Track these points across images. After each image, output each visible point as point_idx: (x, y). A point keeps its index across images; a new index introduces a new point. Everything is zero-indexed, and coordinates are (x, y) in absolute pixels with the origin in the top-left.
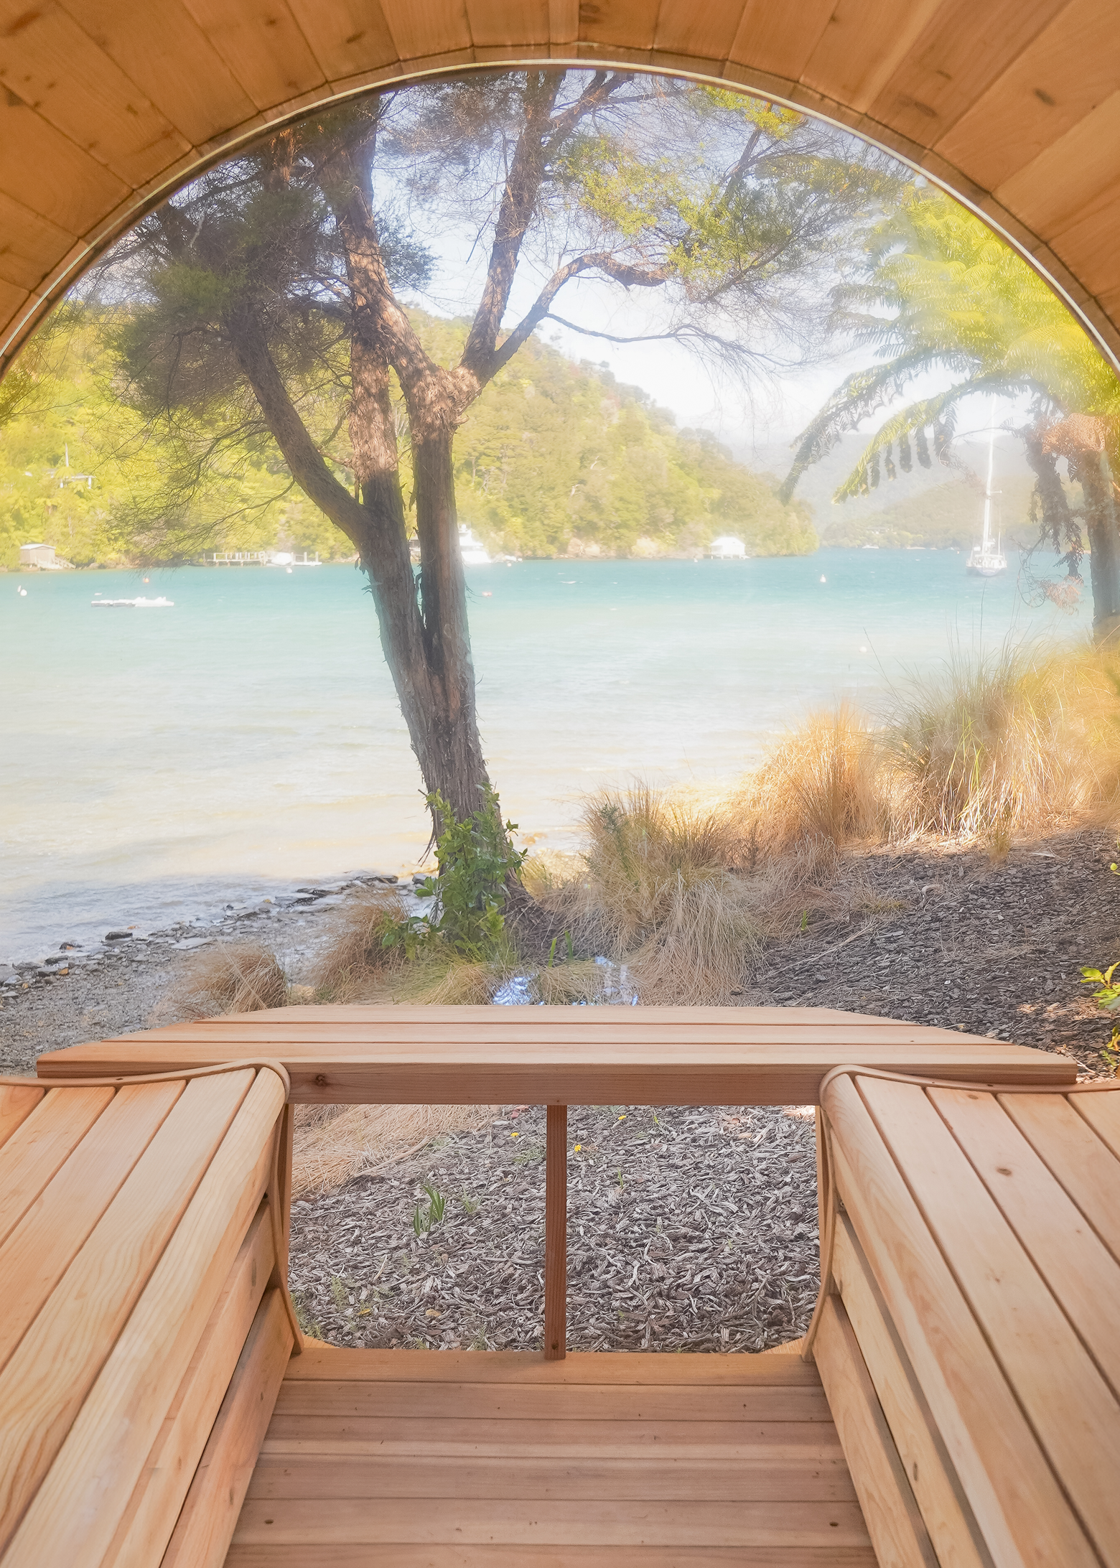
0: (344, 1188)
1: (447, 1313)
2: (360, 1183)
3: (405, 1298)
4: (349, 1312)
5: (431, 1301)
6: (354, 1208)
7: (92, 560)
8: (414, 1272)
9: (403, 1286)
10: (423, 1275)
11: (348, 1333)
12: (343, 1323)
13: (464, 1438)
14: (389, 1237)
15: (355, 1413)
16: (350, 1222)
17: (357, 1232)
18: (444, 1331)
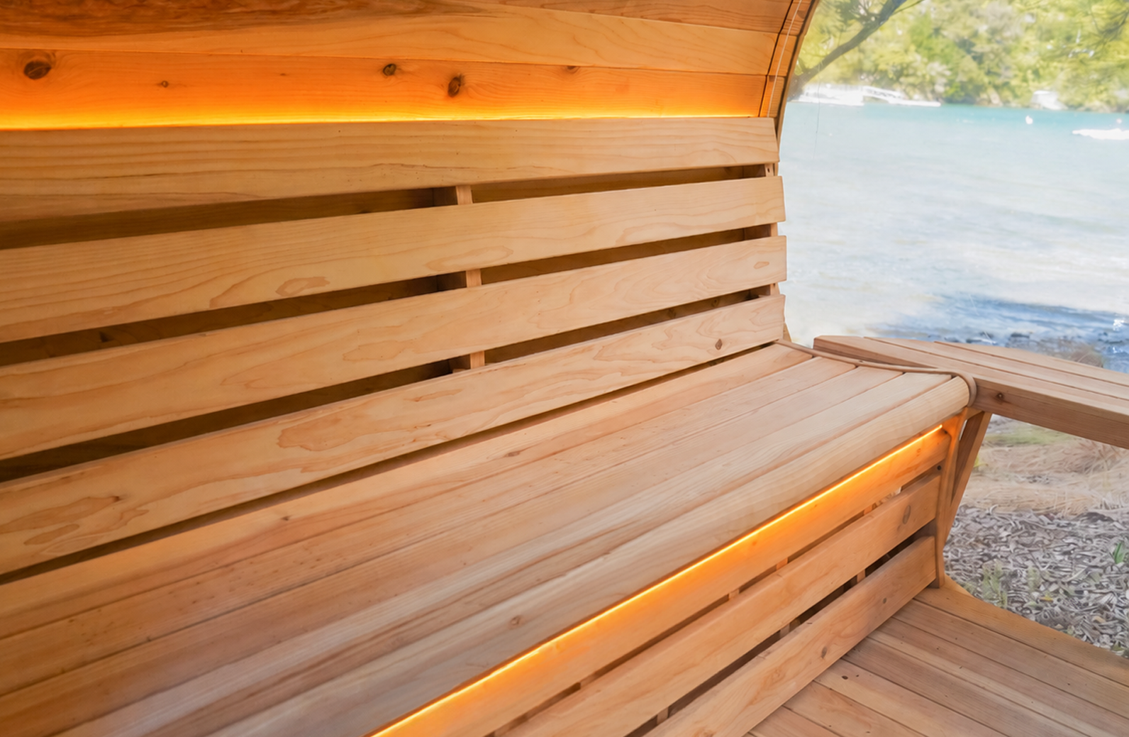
0: (1078, 517)
1: (1111, 623)
2: (1093, 517)
3: (1083, 601)
4: (1036, 594)
5: (1102, 609)
6: (1080, 533)
7: (1080, 105)
8: (1099, 586)
9: (1086, 593)
10: (1104, 591)
11: (1027, 609)
12: (1026, 601)
13: (1027, 692)
14: (1094, 557)
15: (953, 640)
16: (1071, 540)
17: (1072, 546)
18: (1102, 634)
